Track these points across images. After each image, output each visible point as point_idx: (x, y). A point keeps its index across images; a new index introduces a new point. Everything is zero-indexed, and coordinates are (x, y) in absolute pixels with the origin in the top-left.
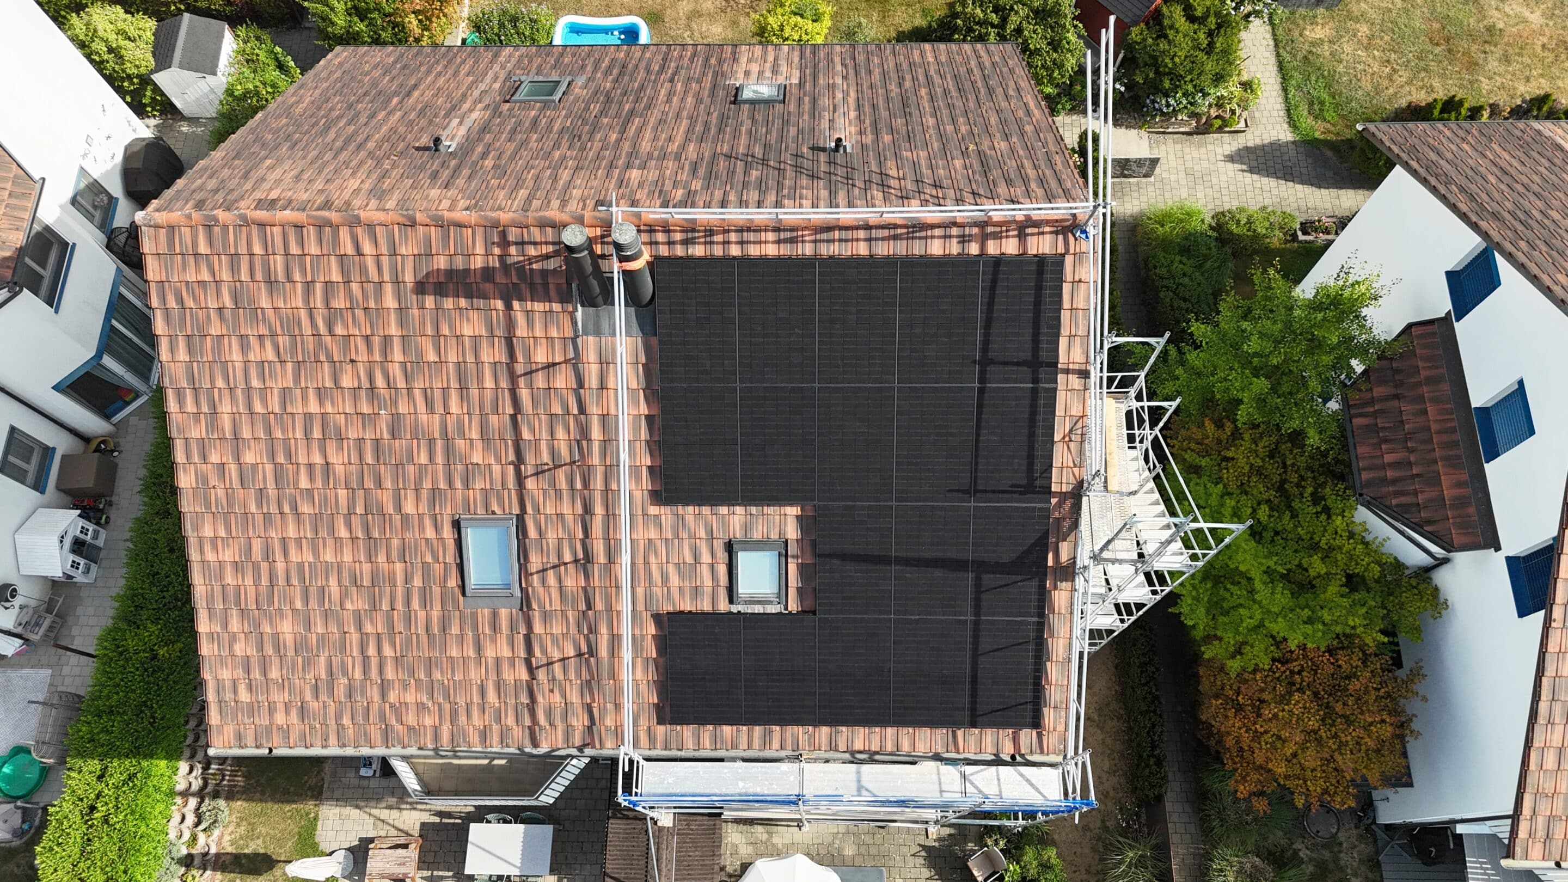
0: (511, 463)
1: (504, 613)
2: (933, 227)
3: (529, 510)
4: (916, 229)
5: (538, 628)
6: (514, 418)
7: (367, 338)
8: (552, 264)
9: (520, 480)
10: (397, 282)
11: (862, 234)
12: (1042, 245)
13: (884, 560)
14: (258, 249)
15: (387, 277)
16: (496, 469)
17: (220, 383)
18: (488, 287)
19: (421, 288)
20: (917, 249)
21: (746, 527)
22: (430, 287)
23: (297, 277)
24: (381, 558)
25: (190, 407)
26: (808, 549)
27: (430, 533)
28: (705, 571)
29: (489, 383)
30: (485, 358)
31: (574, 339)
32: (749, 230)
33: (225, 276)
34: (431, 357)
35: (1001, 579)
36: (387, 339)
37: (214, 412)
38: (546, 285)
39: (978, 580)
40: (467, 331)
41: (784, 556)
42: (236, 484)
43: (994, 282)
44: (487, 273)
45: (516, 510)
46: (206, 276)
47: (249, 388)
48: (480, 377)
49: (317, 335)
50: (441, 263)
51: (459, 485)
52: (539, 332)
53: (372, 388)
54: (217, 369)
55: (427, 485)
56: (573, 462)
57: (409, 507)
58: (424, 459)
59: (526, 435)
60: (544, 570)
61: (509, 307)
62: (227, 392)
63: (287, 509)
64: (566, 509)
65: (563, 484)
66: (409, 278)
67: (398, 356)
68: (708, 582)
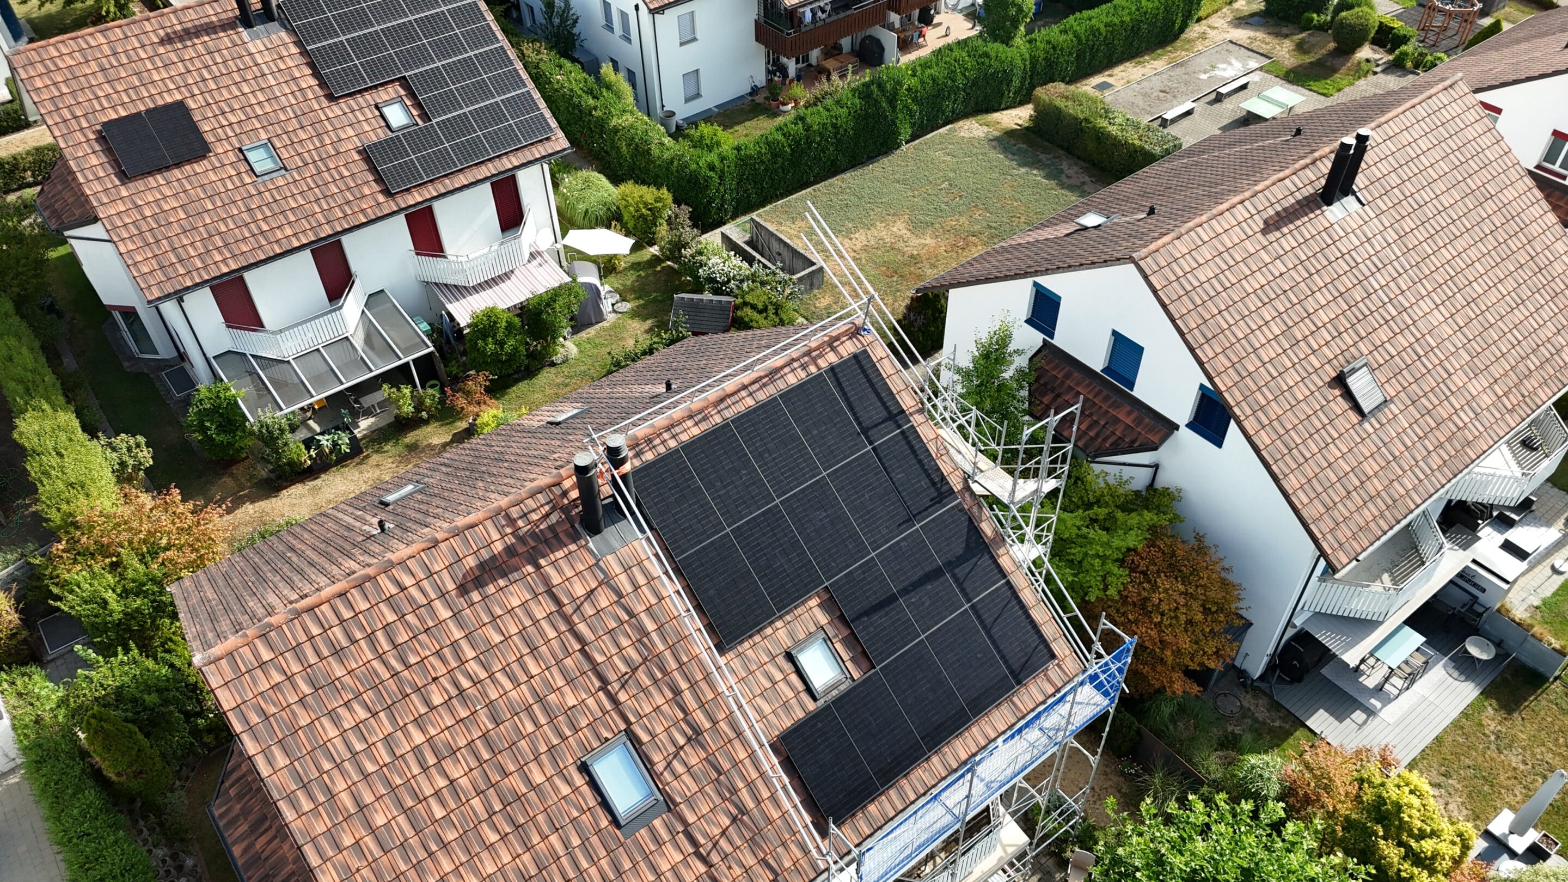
0: (600, 689)
1: (657, 823)
2: (782, 368)
3: (633, 719)
4: (773, 373)
5: (691, 818)
6: (582, 651)
7: (438, 653)
8: (554, 518)
9: (613, 699)
10: (443, 595)
11: (744, 393)
12: (848, 348)
13: (892, 599)
14: (315, 630)
15: (433, 596)
16: (591, 702)
17: (327, 766)
18: (515, 561)
19: (463, 590)
20: (781, 385)
21: (791, 635)
22: (470, 586)
23: (359, 635)
24: (536, 839)
25: (306, 805)
26: (840, 625)
27: (565, 790)
28: (782, 686)
29: (551, 634)
30: (539, 616)
31: (597, 564)
32: (673, 426)
33: (296, 668)
34: (497, 638)
35: (967, 566)
36: (454, 645)
37: (332, 796)
38: (556, 536)
39: (954, 576)
40: (515, 602)
41: (828, 640)
42: (377, 852)
43: (837, 380)
44: (509, 550)
45: (623, 726)
46: (277, 678)
47: (355, 754)
48: (542, 633)
49: (396, 674)
50: (471, 562)
51: (568, 733)
52: (569, 573)
53: (461, 691)
54: (318, 753)
55: (543, 748)
56: (645, 660)
57: (538, 778)
58: (530, 728)
59: (599, 658)
60: (669, 764)
61: (538, 567)
62: (336, 771)
63: (434, 847)
64: (660, 700)
65: (647, 682)
66: (451, 586)
67: (470, 654)
68: (790, 694)
